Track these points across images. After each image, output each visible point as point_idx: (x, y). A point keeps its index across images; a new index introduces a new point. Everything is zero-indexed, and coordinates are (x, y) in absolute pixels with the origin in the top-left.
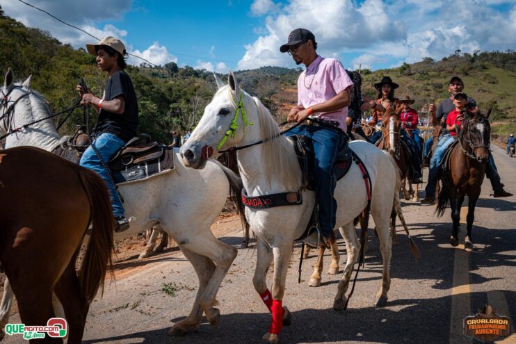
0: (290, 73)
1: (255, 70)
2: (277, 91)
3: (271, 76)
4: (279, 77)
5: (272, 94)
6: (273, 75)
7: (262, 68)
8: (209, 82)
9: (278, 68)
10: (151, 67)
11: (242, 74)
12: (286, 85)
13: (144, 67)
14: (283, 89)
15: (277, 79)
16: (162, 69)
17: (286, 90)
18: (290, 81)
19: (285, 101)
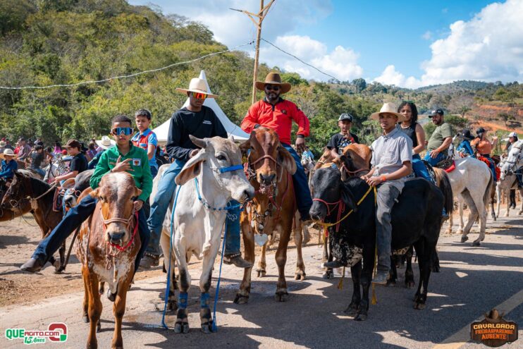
0: (487, 88)
1: (447, 85)
2: (472, 107)
3: (466, 91)
4: (474, 92)
5: (466, 111)
6: (467, 90)
7: (455, 82)
8: (399, 98)
9: (474, 82)
10: (339, 82)
11: (434, 88)
12: (482, 101)
13: (332, 83)
14: (478, 105)
15: (472, 94)
16: (349, 85)
17: (483, 106)
18: (487, 97)
19: (480, 118)
